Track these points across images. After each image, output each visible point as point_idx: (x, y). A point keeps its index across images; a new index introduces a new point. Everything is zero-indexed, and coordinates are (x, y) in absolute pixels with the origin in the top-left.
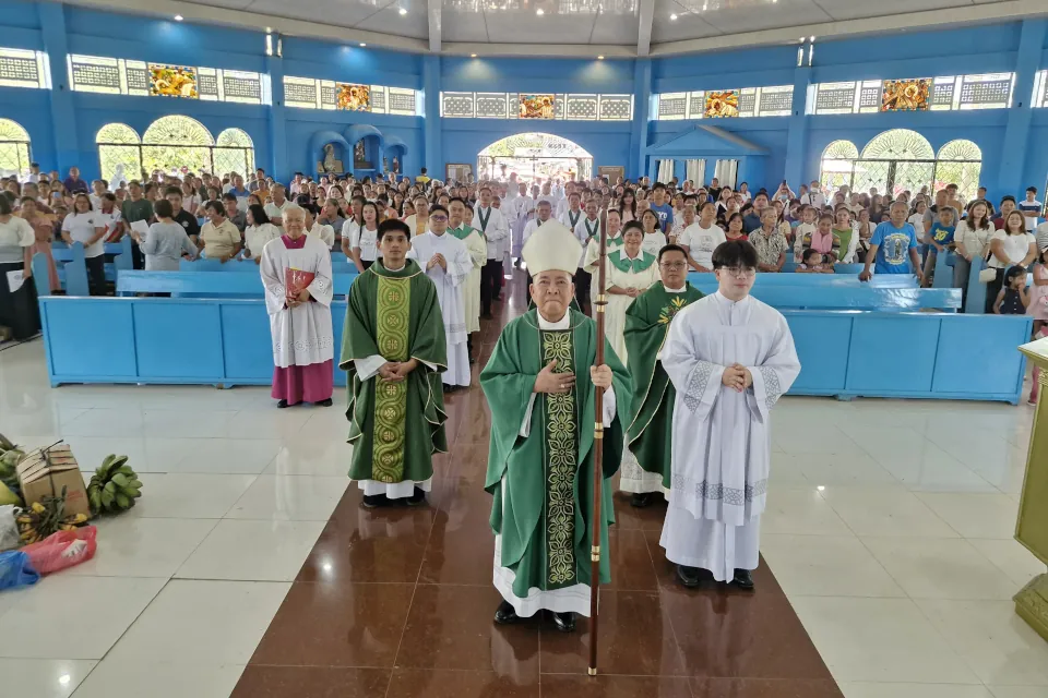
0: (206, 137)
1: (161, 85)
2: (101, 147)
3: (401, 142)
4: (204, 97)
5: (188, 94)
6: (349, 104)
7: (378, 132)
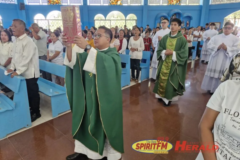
0: (123, 17)
1: (112, 2)
2: (95, 21)
3: (190, 15)
4: (124, 5)
5: (119, 4)
6: (172, 3)
7: (180, 11)
